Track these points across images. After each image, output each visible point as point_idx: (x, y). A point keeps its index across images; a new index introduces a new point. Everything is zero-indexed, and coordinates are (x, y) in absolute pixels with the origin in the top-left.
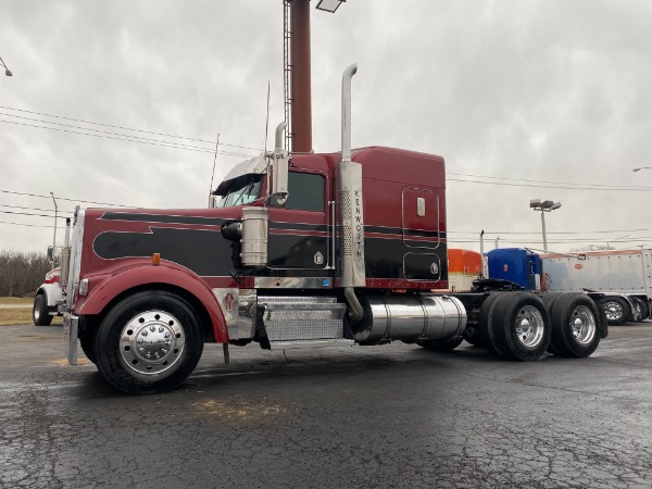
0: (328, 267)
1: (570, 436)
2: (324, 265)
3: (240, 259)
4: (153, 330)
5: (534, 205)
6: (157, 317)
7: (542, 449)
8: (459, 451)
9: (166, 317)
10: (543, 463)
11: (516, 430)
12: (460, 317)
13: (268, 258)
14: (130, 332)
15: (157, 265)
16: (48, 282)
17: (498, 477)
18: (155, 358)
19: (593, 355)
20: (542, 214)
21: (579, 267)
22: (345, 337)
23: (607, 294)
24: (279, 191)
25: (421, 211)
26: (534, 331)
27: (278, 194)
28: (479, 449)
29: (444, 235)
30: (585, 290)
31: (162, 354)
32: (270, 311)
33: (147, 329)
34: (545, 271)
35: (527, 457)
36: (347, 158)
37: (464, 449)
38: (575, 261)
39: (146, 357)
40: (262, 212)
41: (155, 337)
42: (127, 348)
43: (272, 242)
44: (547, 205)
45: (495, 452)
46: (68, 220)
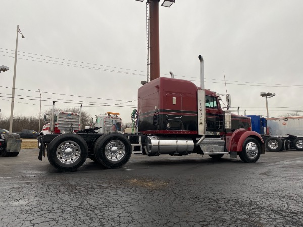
1: (293, 195)
5: (263, 95)
7: (282, 199)
8: (248, 199)
10: (284, 204)
11: (269, 192)
16: (44, 130)
17: (267, 209)
20: (266, 99)
21: (284, 124)
23: (298, 136)
28: (256, 199)
30: (288, 134)
34: (268, 126)
35: (277, 202)
37: (250, 199)
38: (283, 121)
44: (269, 95)
45: (263, 200)
46: (54, 103)
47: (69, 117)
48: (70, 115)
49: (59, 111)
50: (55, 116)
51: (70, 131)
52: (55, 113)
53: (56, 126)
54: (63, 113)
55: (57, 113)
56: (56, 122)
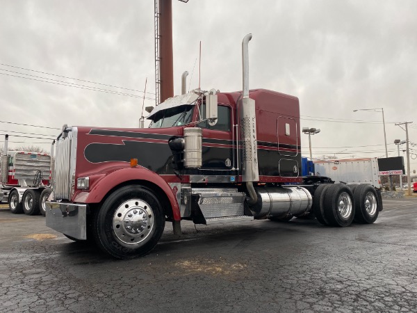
0: (233, 169)
2: (231, 167)
3: (183, 163)
4: (135, 213)
5: (305, 131)
6: (137, 204)
9: (142, 204)
12: (309, 200)
13: (203, 162)
14: (120, 215)
15: (134, 167)
18: (137, 232)
19: (375, 222)
20: (309, 136)
21: (335, 168)
22: (245, 215)
24: (211, 117)
25: (288, 132)
26: (346, 208)
27: (211, 119)
29: (299, 148)
31: (141, 229)
32: (203, 198)
33: (132, 212)
36: (246, 95)
38: (332, 165)
39: (131, 233)
40: (198, 131)
41: (137, 217)
42: (118, 226)
43: (205, 151)
44: (312, 131)
46: (7, 136)
47: (34, 159)
48: (34, 156)
49: (17, 150)
50: (9, 157)
51: (35, 181)
52: (8, 152)
53: (10, 174)
54: (23, 153)
55: (13, 154)
56: (11, 168)
